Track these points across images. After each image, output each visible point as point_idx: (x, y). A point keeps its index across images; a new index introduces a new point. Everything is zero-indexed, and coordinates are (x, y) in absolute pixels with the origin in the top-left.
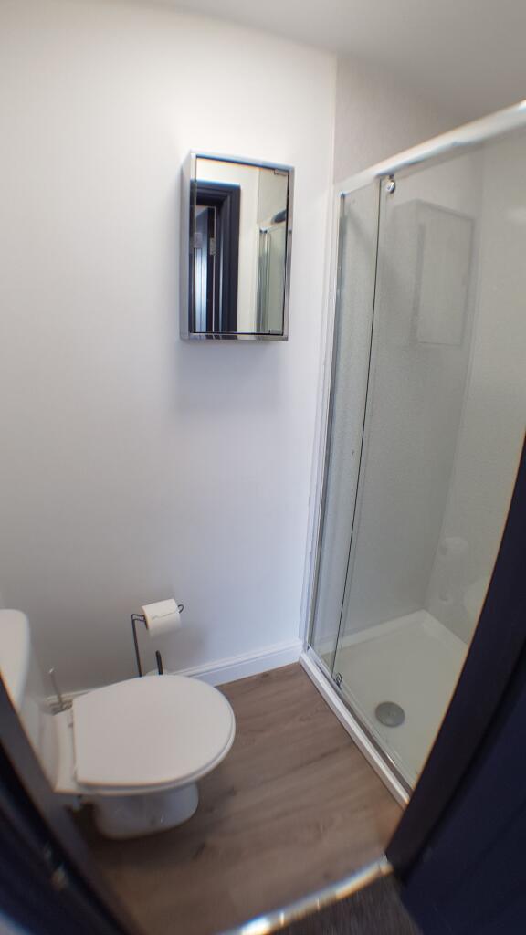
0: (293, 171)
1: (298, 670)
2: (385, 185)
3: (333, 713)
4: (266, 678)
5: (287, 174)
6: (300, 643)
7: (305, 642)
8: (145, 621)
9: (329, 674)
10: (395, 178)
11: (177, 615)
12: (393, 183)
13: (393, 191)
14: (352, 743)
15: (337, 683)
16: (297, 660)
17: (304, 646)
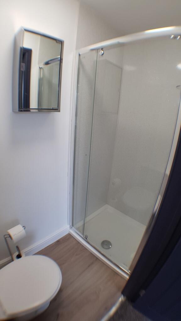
0: (63, 42)
1: (69, 236)
2: (99, 52)
3: (87, 249)
4: (59, 242)
5: (61, 43)
6: (69, 226)
7: (70, 226)
8: (10, 236)
9: (82, 236)
10: (104, 49)
11: (24, 231)
12: (103, 51)
13: (103, 54)
14: (97, 259)
15: (86, 239)
16: (68, 233)
17: (70, 227)
